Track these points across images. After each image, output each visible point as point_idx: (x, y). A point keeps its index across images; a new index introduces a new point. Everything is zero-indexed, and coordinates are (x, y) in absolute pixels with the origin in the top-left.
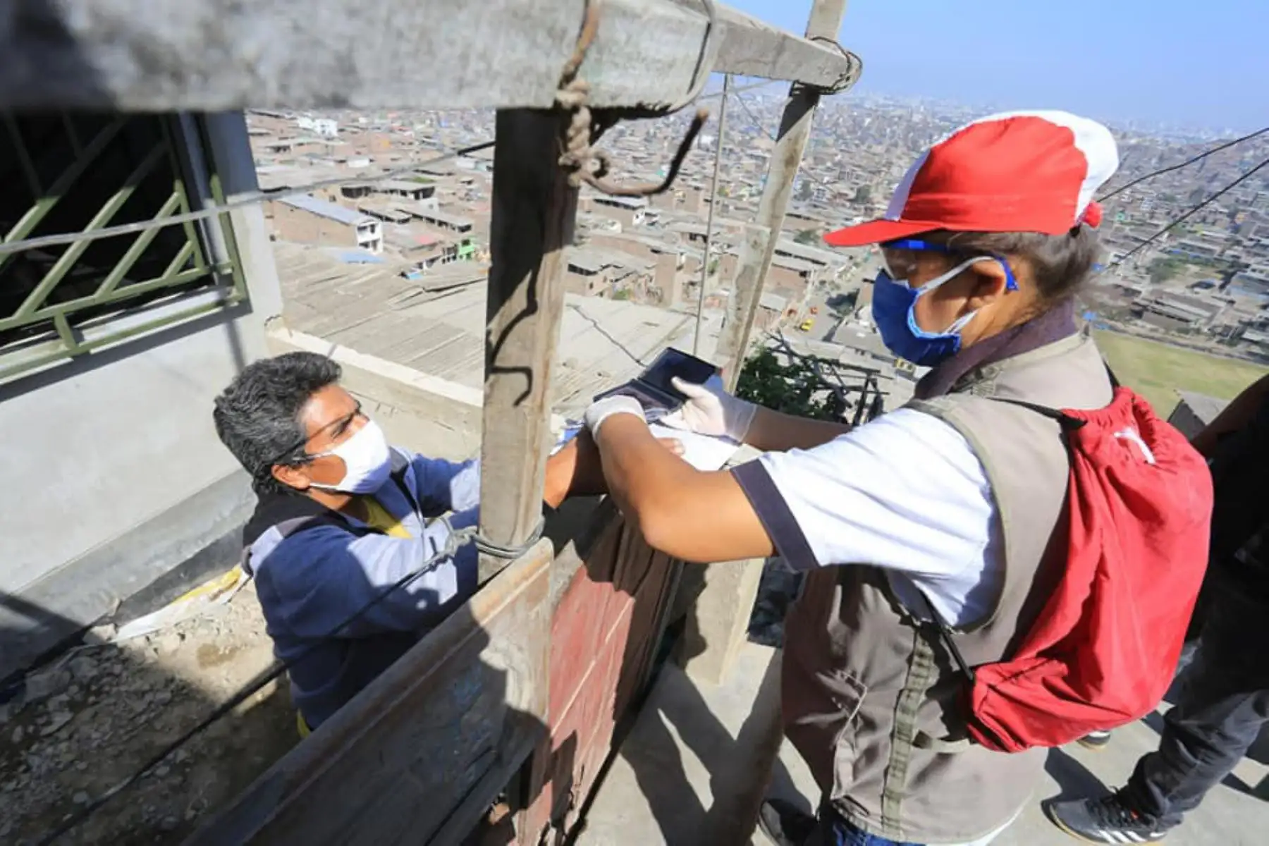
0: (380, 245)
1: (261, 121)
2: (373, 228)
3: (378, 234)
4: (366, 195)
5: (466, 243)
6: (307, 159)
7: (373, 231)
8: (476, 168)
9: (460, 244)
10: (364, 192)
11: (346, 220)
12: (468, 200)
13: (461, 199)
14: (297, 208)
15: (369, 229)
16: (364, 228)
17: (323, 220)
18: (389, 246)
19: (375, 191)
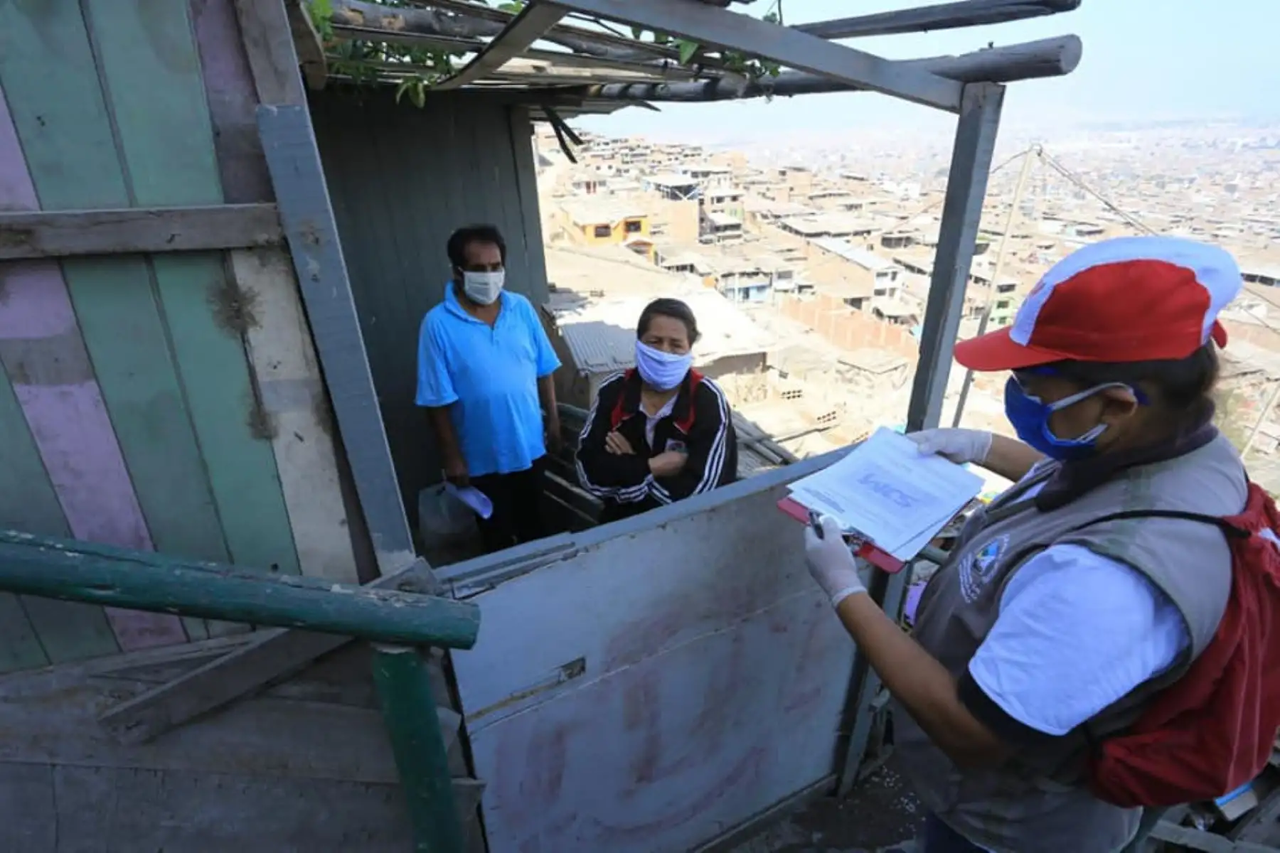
0: (898, 294)
1: (846, 184)
2: (894, 275)
3: (897, 283)
4: (905, 246)
5: (1002, 305)
6: (871, 215)
7: (894, 278)
8: (1063, 232)
9: (995, 306)
10: (903, 242)
11: (868, 266)
12: (1031, 262)
13: (1022, 260)
14: (829, 251)
15: (890, 276)
16: (885, 274)
17: (848, 264)
18: (907, 297)
19: (918, 243)
